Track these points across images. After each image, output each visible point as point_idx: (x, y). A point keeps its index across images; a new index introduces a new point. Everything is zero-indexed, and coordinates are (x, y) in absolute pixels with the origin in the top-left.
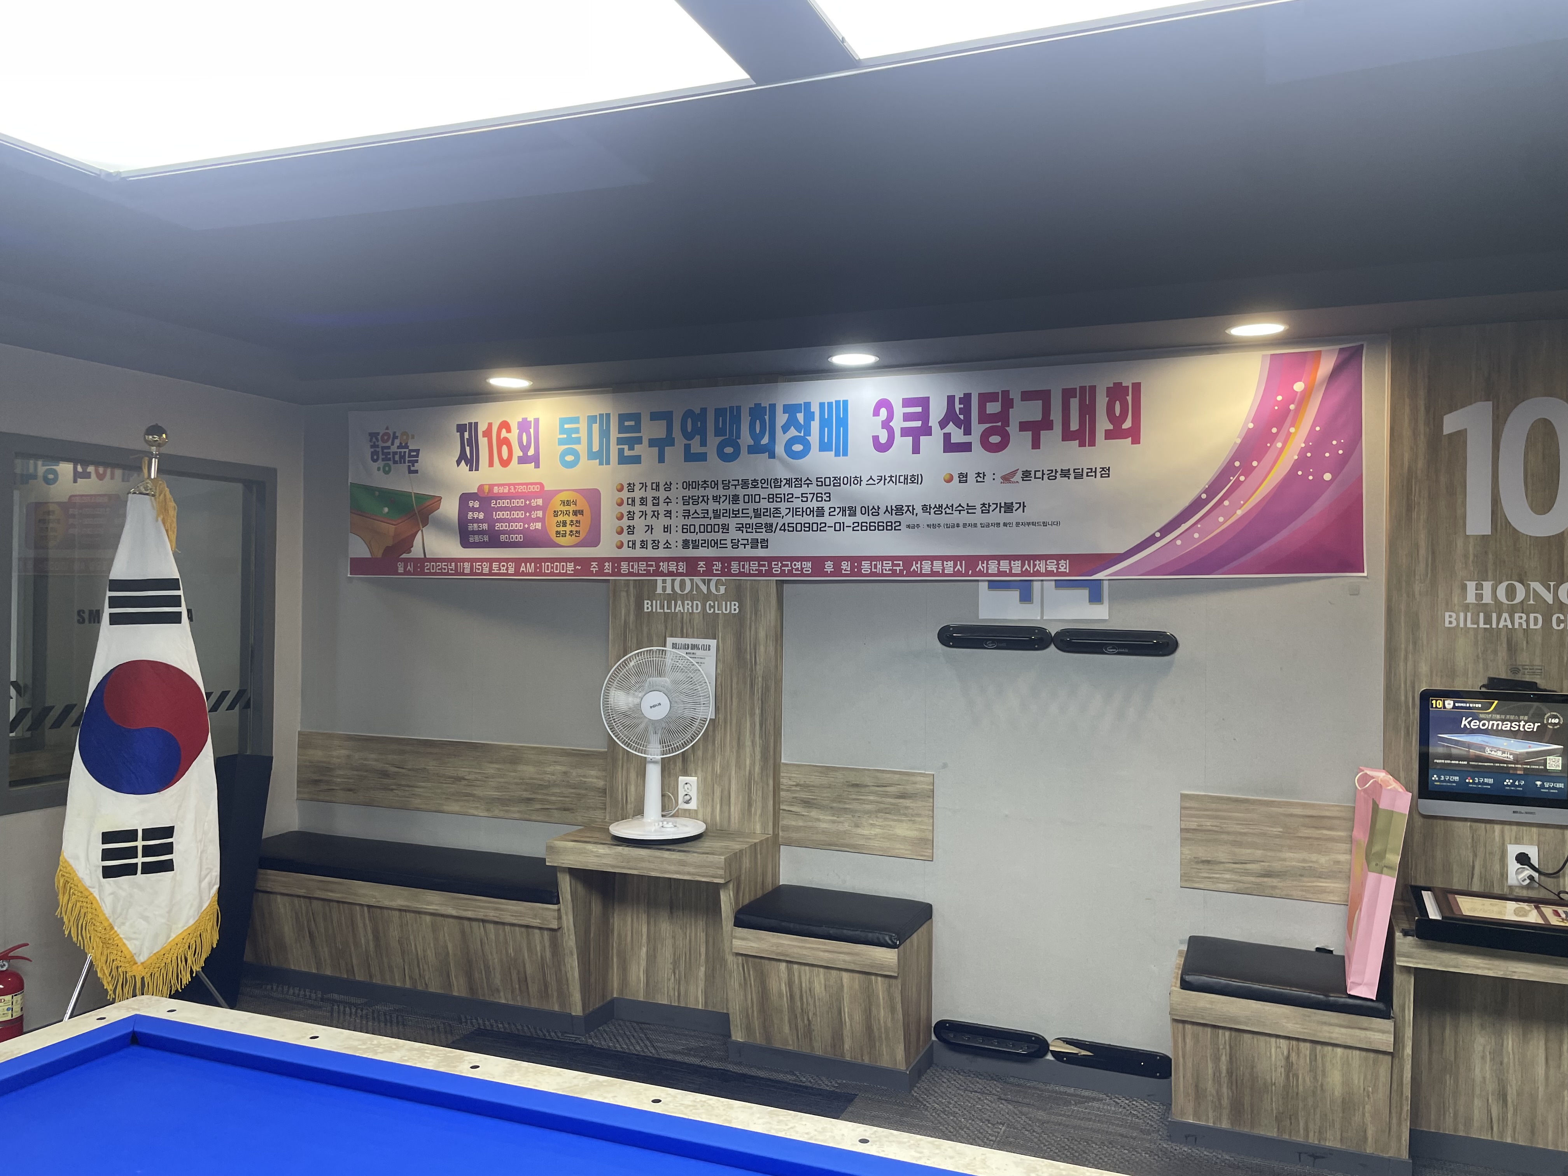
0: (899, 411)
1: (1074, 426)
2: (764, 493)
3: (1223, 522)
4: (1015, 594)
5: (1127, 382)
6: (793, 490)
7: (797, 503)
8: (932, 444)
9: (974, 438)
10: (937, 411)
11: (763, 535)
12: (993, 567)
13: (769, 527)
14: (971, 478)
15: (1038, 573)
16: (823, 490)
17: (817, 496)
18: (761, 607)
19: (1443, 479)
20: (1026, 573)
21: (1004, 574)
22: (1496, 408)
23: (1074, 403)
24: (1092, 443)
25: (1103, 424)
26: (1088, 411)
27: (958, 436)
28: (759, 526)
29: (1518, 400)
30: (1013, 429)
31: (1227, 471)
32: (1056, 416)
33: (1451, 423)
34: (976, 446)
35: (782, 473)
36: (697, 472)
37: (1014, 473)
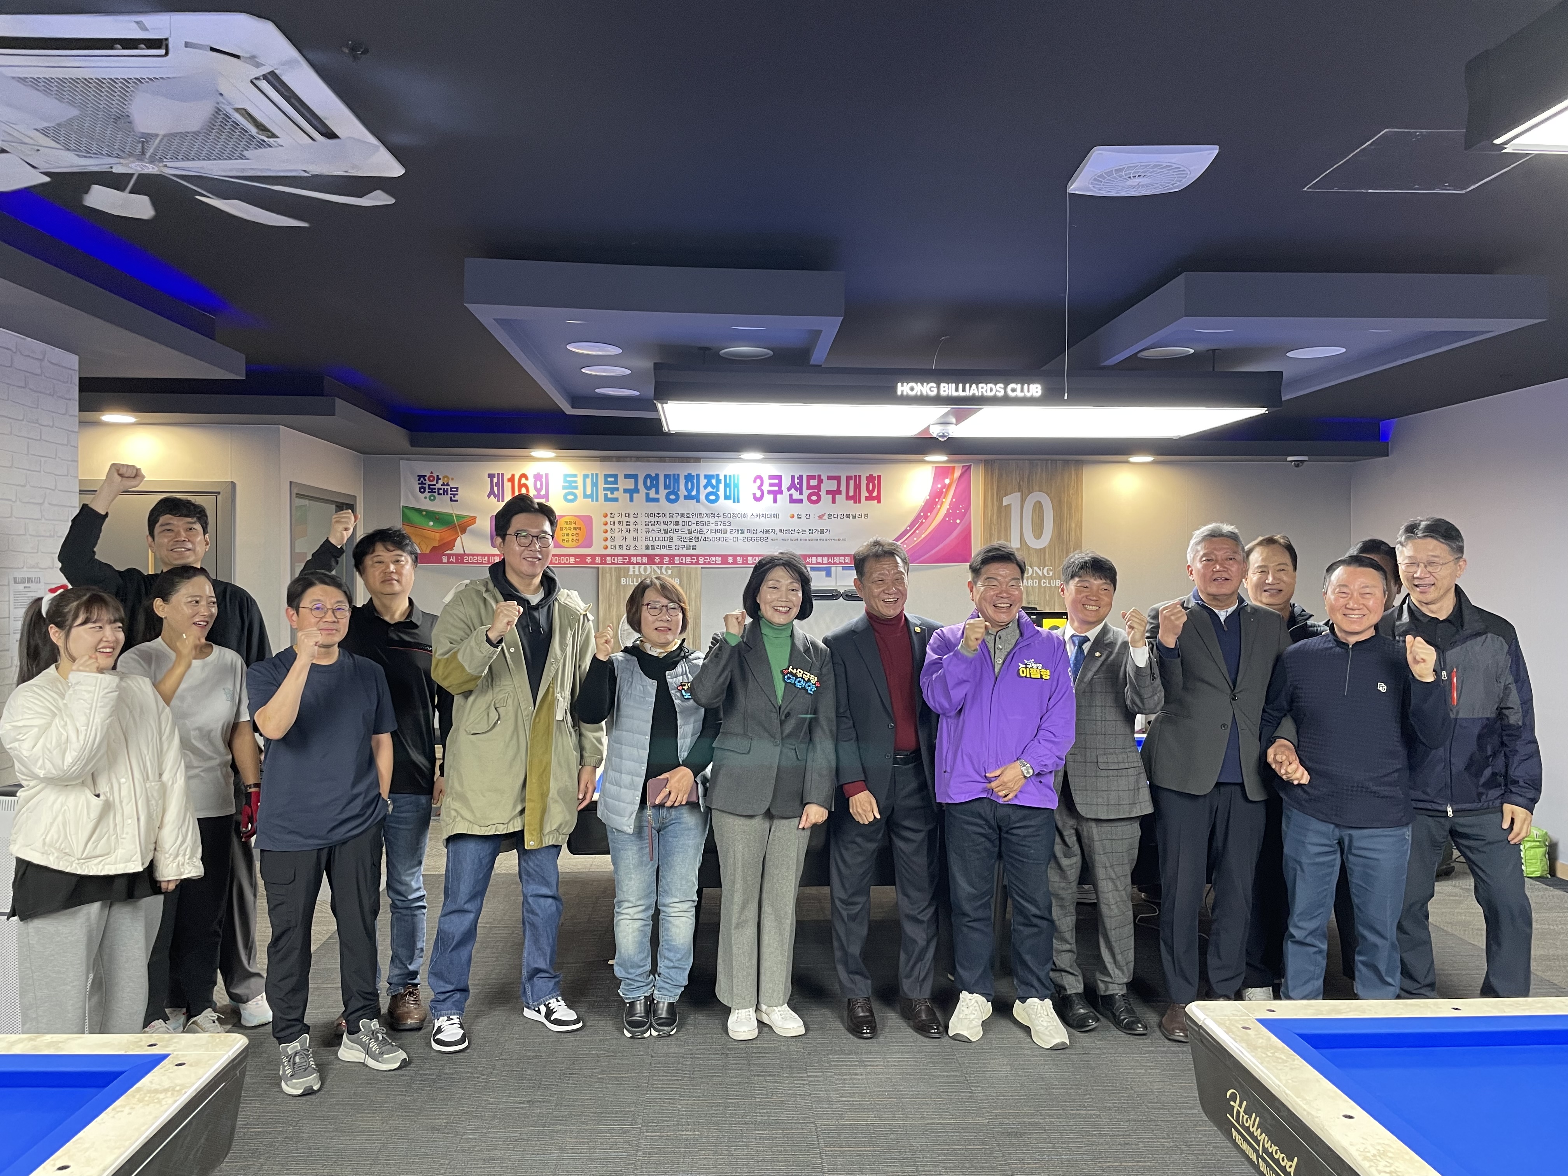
0: (767, 482)
1: (851, 494)
2: (694, 521)
3: (916, 540)
4: (824, 573)
5: (875, 475)
6: (710, 520)
7: (713, 526)
8: (783, 498)
9: (804, 497)
10: (786, 483)
11: (693, 543)
12: (814, 560)
13: (697, 539)
14: (803, 516)
15: (835, 563)
16: (727, 520)
17: (724, 523)
18: (693, 581)
19: (1003, 524)
20: (829, 563)
21: (819, 564)
22: (1022, 495)
23: (852, 483)
24: (859, 502)
25: (864, 493)
26: (857, 487)
27: (796, 496)
28: (690, 539)
29: (1030, 493)
30: (823, 493)
31: (918, 517)
32: (843, 488)
33: (1006, 501)
34: (805, 500)
35: (704, 511)
36: (653, 507)
37: (824, 515)
